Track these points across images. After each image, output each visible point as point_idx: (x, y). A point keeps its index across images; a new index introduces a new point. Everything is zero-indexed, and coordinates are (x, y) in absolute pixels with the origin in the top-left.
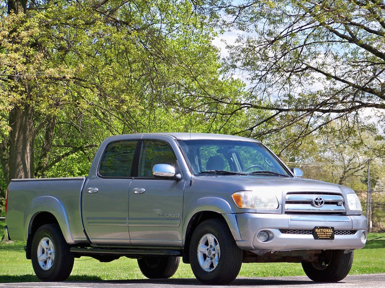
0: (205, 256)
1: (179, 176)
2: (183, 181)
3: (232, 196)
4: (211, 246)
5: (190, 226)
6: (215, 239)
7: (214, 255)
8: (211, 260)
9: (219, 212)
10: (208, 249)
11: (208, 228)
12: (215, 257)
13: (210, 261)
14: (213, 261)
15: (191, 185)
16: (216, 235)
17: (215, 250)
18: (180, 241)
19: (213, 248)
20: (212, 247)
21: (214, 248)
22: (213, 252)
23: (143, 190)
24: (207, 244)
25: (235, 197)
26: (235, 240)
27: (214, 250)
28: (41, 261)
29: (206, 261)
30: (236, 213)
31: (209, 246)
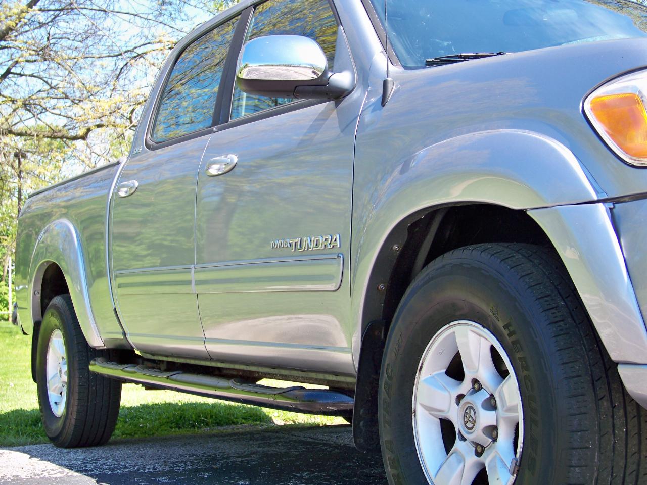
0: (448, 432)
1: (342, 79)
2: (355, 95)
3: (588, 107)
4: (475, 381)
5: (381, 286)
6: (493, 349)
7: (492, 431)
8: (479, 454)
9: (514, 204)
10: (460, 397)
11: (457, 293)
12: (495, 440)
13: (471, 459)
14: (487, 459)
15: (383, 102)
16: (501, 324)
17: (494, 407)
18: (342, 350)
19: (483, 396)
20: (480, 388)
21: (492, 396)
22: (486, 418)
23: (232, 160)
24: (455, 371)
25: (602, 107)
26: (614, 356)
27: (491, 404)
28: (54, 390)
29: (453, 458)
30: (616, 200)
31: (466, 386)
